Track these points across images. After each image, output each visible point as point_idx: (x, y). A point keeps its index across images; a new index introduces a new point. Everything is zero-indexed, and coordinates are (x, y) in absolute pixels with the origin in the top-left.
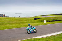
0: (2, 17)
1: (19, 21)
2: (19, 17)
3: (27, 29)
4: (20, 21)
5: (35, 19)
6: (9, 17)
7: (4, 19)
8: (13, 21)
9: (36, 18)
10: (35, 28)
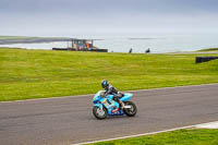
0: (84, 50)
1: (142, 67)
2: (148, 51)
3: (96, 102)
4: (144, 64)
5: (199, 60)
6: (106, 51)
7: (92, 57)
8: (120, 65)
9: (203, 55)
10: (128, 95)
